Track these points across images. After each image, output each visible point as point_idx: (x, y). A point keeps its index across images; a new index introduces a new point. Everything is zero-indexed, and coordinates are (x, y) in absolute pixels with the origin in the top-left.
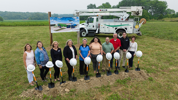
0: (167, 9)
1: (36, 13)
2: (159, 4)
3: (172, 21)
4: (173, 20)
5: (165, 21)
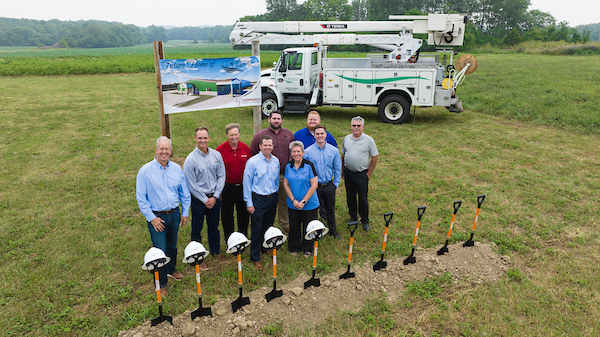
0: (532, 12)
1: (85, 24)
3: (547, 53)
4: (552, 50)
5: (526, 51)
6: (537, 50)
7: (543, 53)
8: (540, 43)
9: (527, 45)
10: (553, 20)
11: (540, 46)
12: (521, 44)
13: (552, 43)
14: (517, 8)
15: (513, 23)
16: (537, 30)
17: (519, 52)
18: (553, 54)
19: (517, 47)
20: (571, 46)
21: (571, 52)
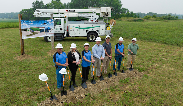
0: (122, 8)
2: (114, 3)
3: (128, 21)
4: (130, 20)
5: (122, 20)
6: (125, 20)
7: (127, 21)
8: (126, 18)
9: (122, 18)
10: (128, 11)
11: (126, 19)
12: (120, 18)
13: (129, 18)
14: (118, 7)
15: (117, 12)
16: (124, 14)
17: (120, 21)
18: (130, 21)
19: (119, 19)
20: (135, 19)
21: (135, 21)
